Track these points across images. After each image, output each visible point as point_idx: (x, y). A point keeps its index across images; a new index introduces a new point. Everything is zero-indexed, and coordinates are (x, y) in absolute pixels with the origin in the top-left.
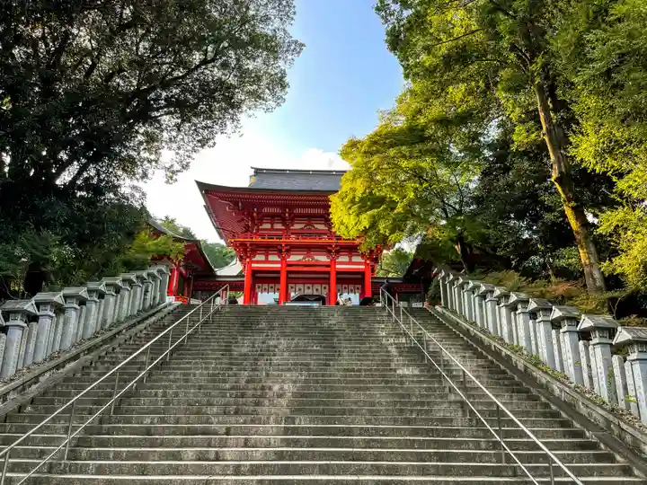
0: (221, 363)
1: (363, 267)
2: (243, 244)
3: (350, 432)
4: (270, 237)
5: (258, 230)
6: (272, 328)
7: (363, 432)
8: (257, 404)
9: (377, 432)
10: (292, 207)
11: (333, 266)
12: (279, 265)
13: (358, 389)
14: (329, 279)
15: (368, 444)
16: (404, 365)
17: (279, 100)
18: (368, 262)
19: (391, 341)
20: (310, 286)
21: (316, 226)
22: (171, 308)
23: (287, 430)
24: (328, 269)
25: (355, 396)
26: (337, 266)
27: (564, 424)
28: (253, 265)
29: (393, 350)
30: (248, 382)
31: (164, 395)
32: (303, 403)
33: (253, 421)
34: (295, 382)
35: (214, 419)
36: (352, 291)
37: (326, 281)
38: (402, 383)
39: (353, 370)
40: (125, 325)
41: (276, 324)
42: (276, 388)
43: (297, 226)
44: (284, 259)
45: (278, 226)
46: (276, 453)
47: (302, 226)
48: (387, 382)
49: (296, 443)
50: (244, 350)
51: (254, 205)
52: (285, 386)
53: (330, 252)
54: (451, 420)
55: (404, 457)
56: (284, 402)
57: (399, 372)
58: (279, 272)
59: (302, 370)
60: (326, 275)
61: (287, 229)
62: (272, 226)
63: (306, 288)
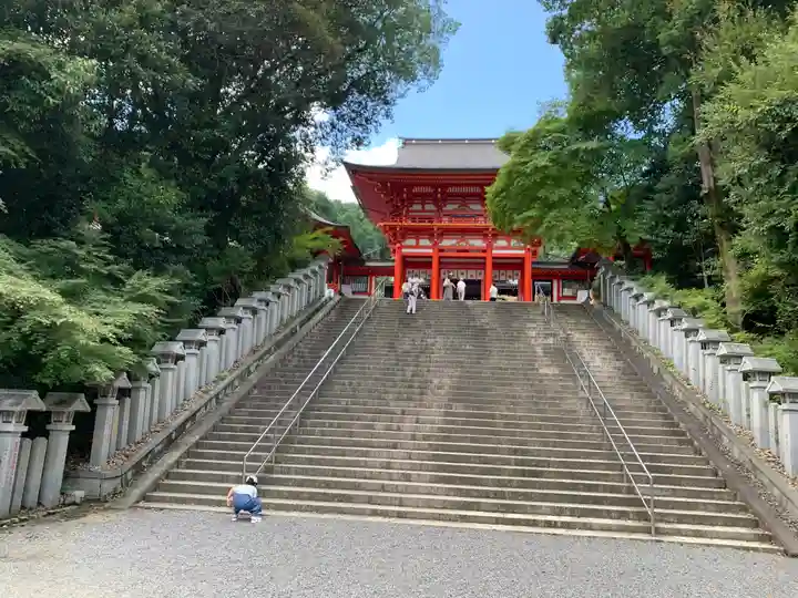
0: (389, 359)
1: (523, 252)
2: (393, 228)
3: (493, 417)
4: (422, 219)
5: (408, 211)
6: (429, 326)
7: (503, 417)
8: (422, 394)
9: (514, 418)
10: (445, 186)
11: (489, 251)
12: (431, 251)
13: (503, 385)
14: (485, 264)
15: (507, 425)
16: (547, 365)
17: (432, 77)
19: (540, 341)
20: (464, 271)
21: (472, 207)
22: (332, 303)
23: (447, 414)
25: (500, 390)
27: (666, 417)
28: (404, 250)
29: (539, 350)
30: (413, 376)
31: (351, 384)
32: (458, 395)
33: (421, 406)
34: (451, 377)
35: (392, 404)
37: (482, 266)
38: (541, 381)
39: (501, 369)
40: (298, 320)
41: (432, 322)
42: (436, 381)
43: (450, 207)
44: (436, 244)
46: (439, 428)
47: (456, 206)
48: (528, 380)
49: (453, 422)
50: (407, 347)
51: (406, 186)
52: (443, 381)
53: (486, 235)
54: (575, 411)
55: (532, 435)
56: (442, 392)
57: (541, 371)
58: (431, 257)
59: (457, 367)
60: (482, 261)
61: (439, 210)
62: (423, 207)
63: (459, 274)
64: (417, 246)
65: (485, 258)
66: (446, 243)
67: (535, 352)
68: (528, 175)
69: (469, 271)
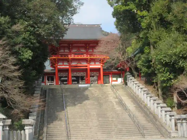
1: (100, 66)
5: (59, 52)
11: (88, 66)
12: (68, 67)
16: (117, 107)
18: (102, 64)
24: (86, 67)
26: (90, 66)
28: (58, 67)
29: (115, 103)
43: (74, 51)
44: (70, 64)
45: (67, 51)
47: (76, 50)
48: (114, 111)
61: (70, 52)
62: (64, 51)
63: (78, 74)
64: (63, 65)
65: (87, 69)
66: (74, 64)
69: (81, 73)
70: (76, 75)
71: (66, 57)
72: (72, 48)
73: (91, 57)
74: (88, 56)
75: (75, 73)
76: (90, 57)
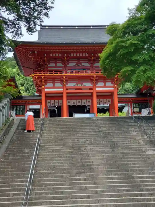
1: (113, 89)
2: (39, 77)
4: (56, 72)
10: (68, 53)
11: (94, 89)
12: (62, 90)
18: (116, 86)
21: (83, 64)
24: (91, 91)
26: (97, 89)
28: (46, 90)
29: (142, 142)
36: (105, 103)
43: (71, 65)
44: (64, 85)
45: (59, 65)
47: (74, 64)
51: (46, 53)
57: (147, 153)
58: (62, 93)
59: (103, 153)
60: (90, 94)
61: (65, 66)
62: (56, 65)
63: (77, 102)
64: (54, 87)
65: (92, 93)
66: (71, 85)
67: (140, 143)
68: (126, 48)
69: (83, 100)
70: (75, 104)
71: (58, 73)
72: (68, 61)
73: (98, 74)
74: (93, 73)
75: (74, 101)
76: (96, 74)
